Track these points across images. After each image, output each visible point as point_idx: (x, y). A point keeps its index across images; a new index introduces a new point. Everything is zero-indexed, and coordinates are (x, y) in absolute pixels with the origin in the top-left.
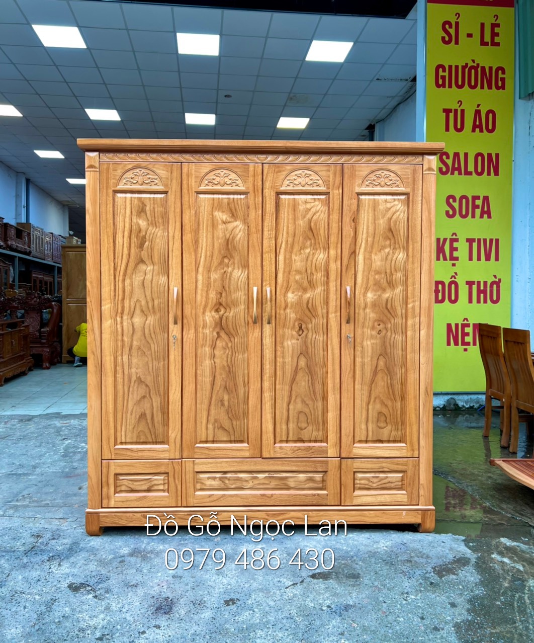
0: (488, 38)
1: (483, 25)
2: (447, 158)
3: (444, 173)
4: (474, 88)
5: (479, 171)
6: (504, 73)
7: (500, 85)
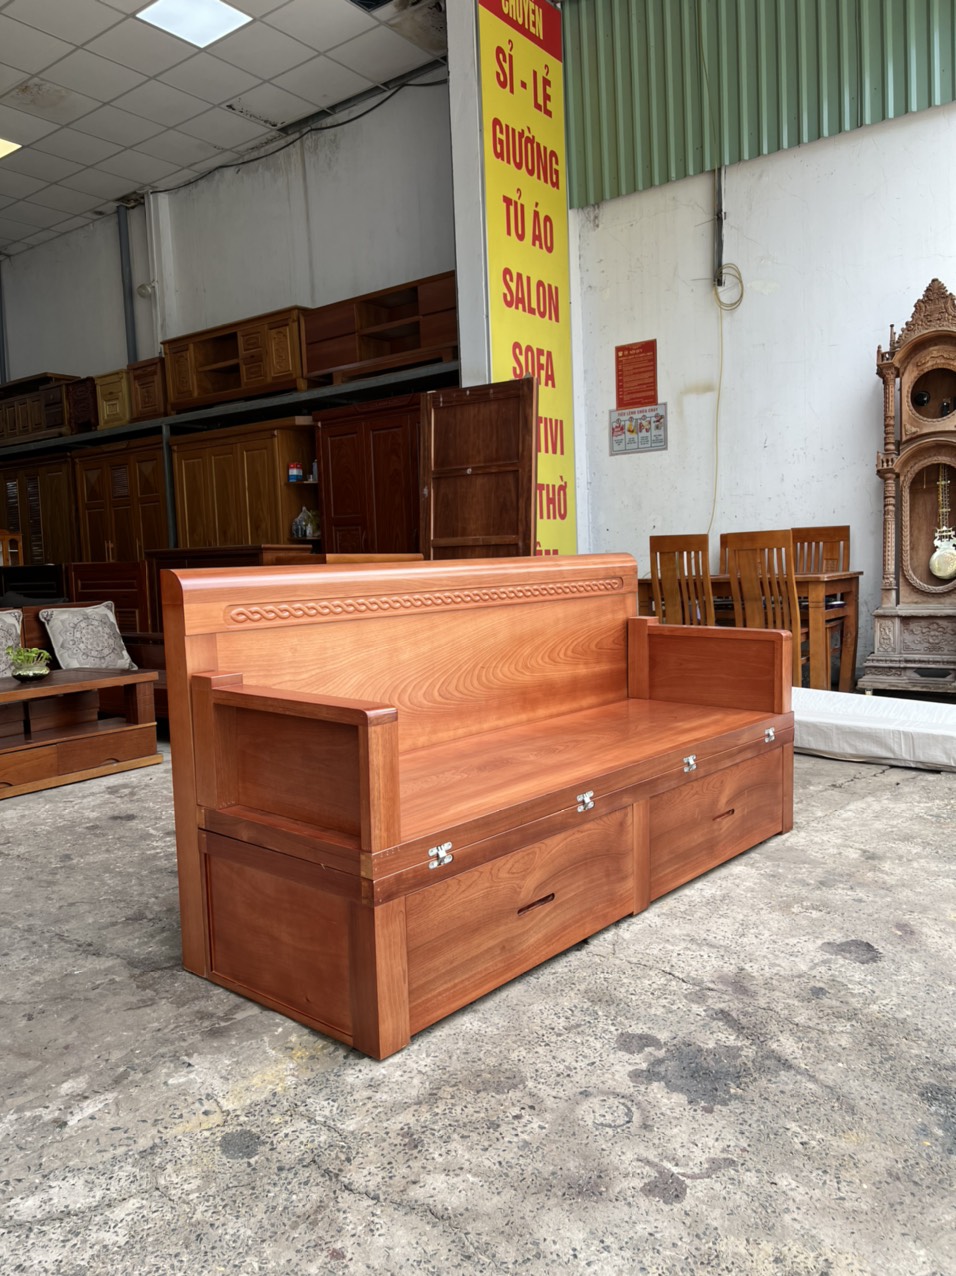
0: (541, 101)
1: (535, 73)
2: (511, 280)
3: (509, 304)
4: (531, 173)
5: (542, 310)
6: (557, 163)
7: (554, 180)
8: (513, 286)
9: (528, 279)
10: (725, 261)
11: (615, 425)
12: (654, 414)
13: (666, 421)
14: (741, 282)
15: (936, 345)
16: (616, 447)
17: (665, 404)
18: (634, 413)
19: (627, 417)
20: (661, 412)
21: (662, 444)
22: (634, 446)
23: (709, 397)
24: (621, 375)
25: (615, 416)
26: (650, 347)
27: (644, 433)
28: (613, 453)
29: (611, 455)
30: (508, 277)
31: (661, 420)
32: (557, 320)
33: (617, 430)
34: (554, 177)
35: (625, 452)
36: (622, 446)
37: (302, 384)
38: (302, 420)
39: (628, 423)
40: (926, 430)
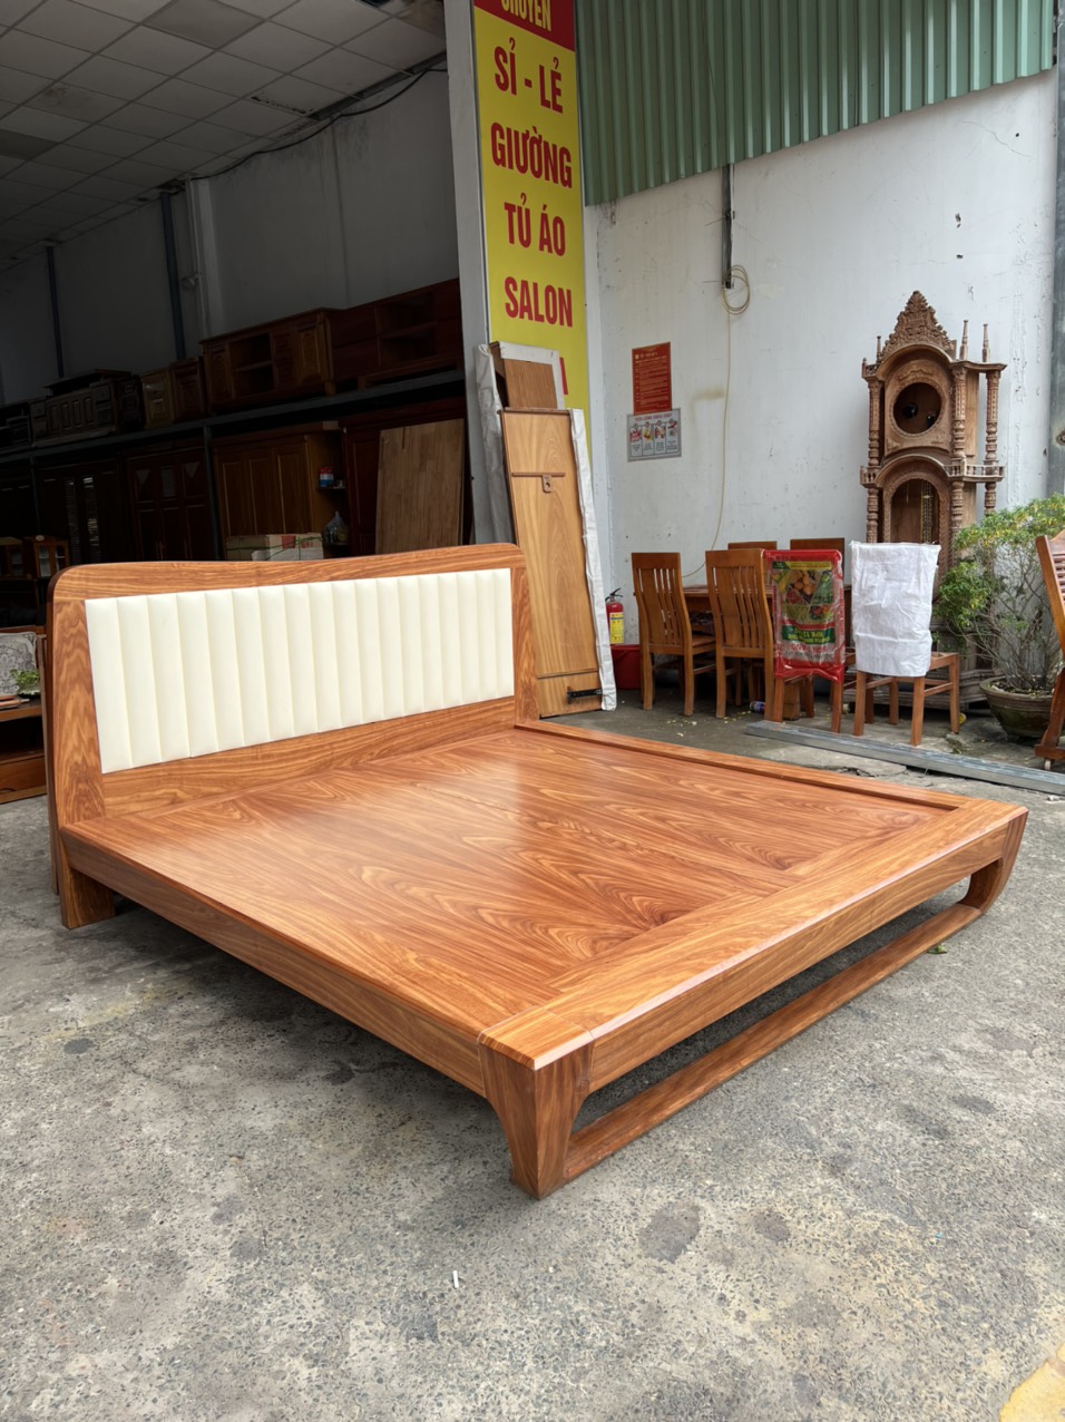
0: (549, 97)
1: (542, 69)
2: (515, 289)
3: (512, 314)
4: (537, 174)
5: (551, 315)
6: (569, 160)
7: (566, 179)
8: (517, 295)
9: (535, 286)
10: (733, 263)
11: (632, 430)
12: (668, 419)
13: (680, 427)
14: (748, 285)
15: (917, 358)
16: (634, 453)
17: (679, 410)
18: (649, 418)
19: (643, 422)
20: (675, 419)
21: (675, 451)
22: (650, 452)
23: (720, 402)
24: (638, 379)
25: (633, 421)
26: (664, 350)
27: (659, 439)
28: (631, 459)
29: (630, 460)
30: (511, 286)
31: (674, 424)
32: (570, 324)
33: (635, 435)
34: (566, 175)
35: (643, 458)
36: (639, 452)
37: (330, 388)
38: (330, 425)
39: (644, 428)
40: (906, 446)
